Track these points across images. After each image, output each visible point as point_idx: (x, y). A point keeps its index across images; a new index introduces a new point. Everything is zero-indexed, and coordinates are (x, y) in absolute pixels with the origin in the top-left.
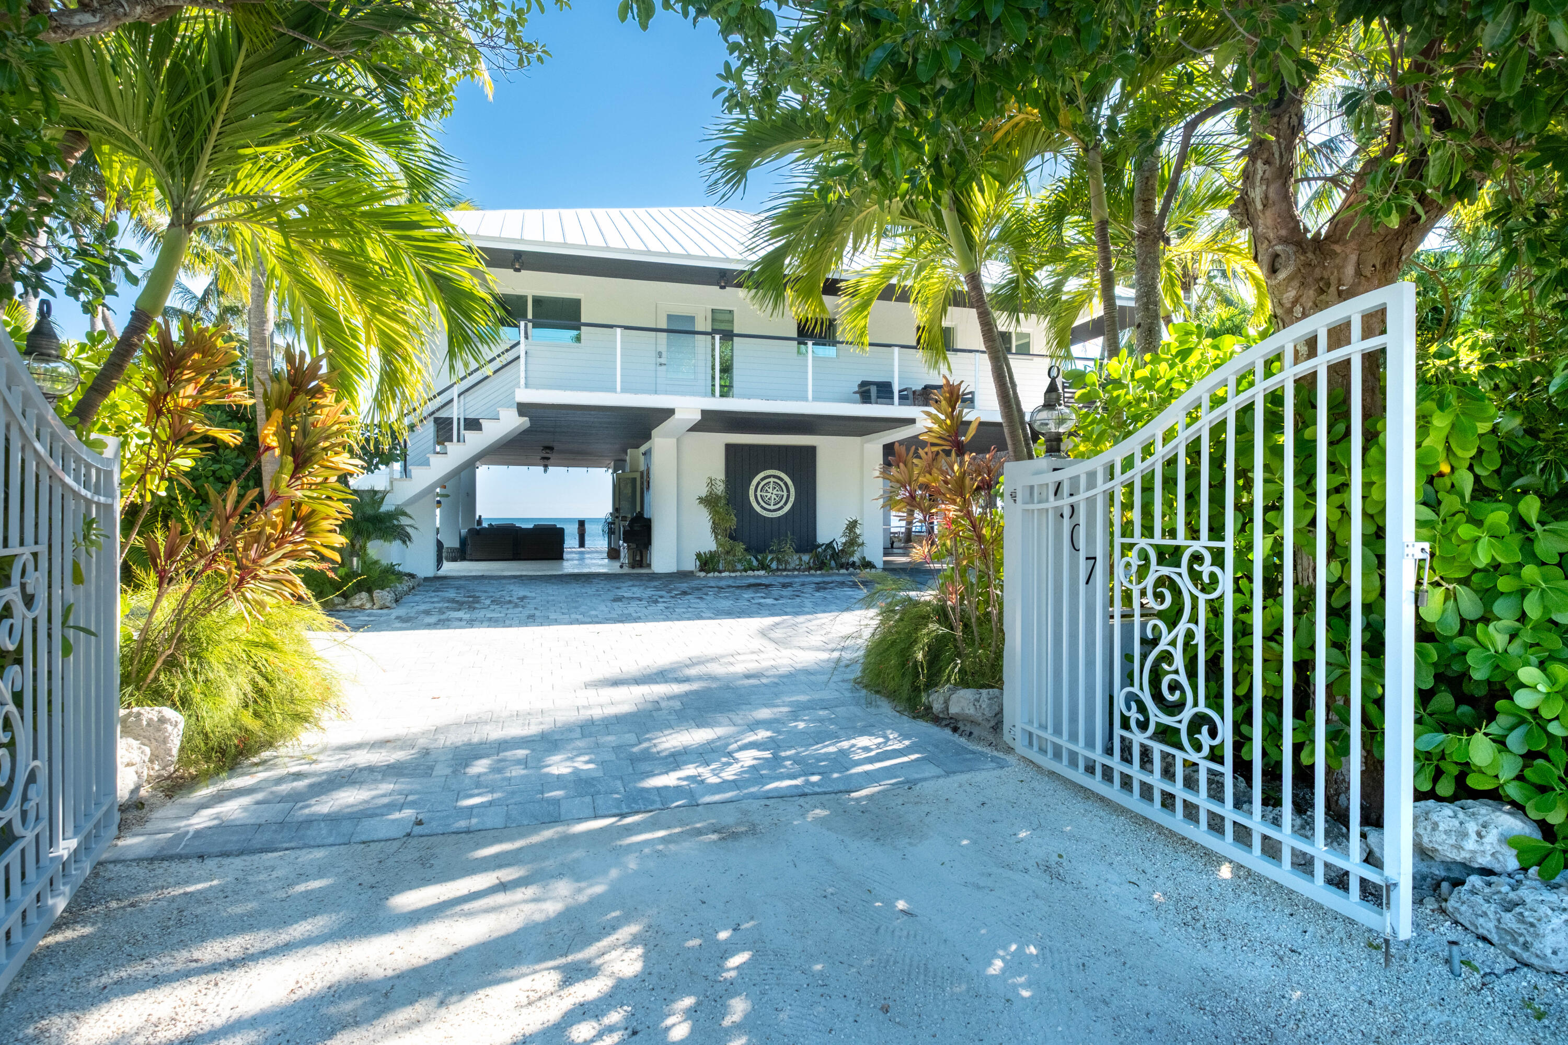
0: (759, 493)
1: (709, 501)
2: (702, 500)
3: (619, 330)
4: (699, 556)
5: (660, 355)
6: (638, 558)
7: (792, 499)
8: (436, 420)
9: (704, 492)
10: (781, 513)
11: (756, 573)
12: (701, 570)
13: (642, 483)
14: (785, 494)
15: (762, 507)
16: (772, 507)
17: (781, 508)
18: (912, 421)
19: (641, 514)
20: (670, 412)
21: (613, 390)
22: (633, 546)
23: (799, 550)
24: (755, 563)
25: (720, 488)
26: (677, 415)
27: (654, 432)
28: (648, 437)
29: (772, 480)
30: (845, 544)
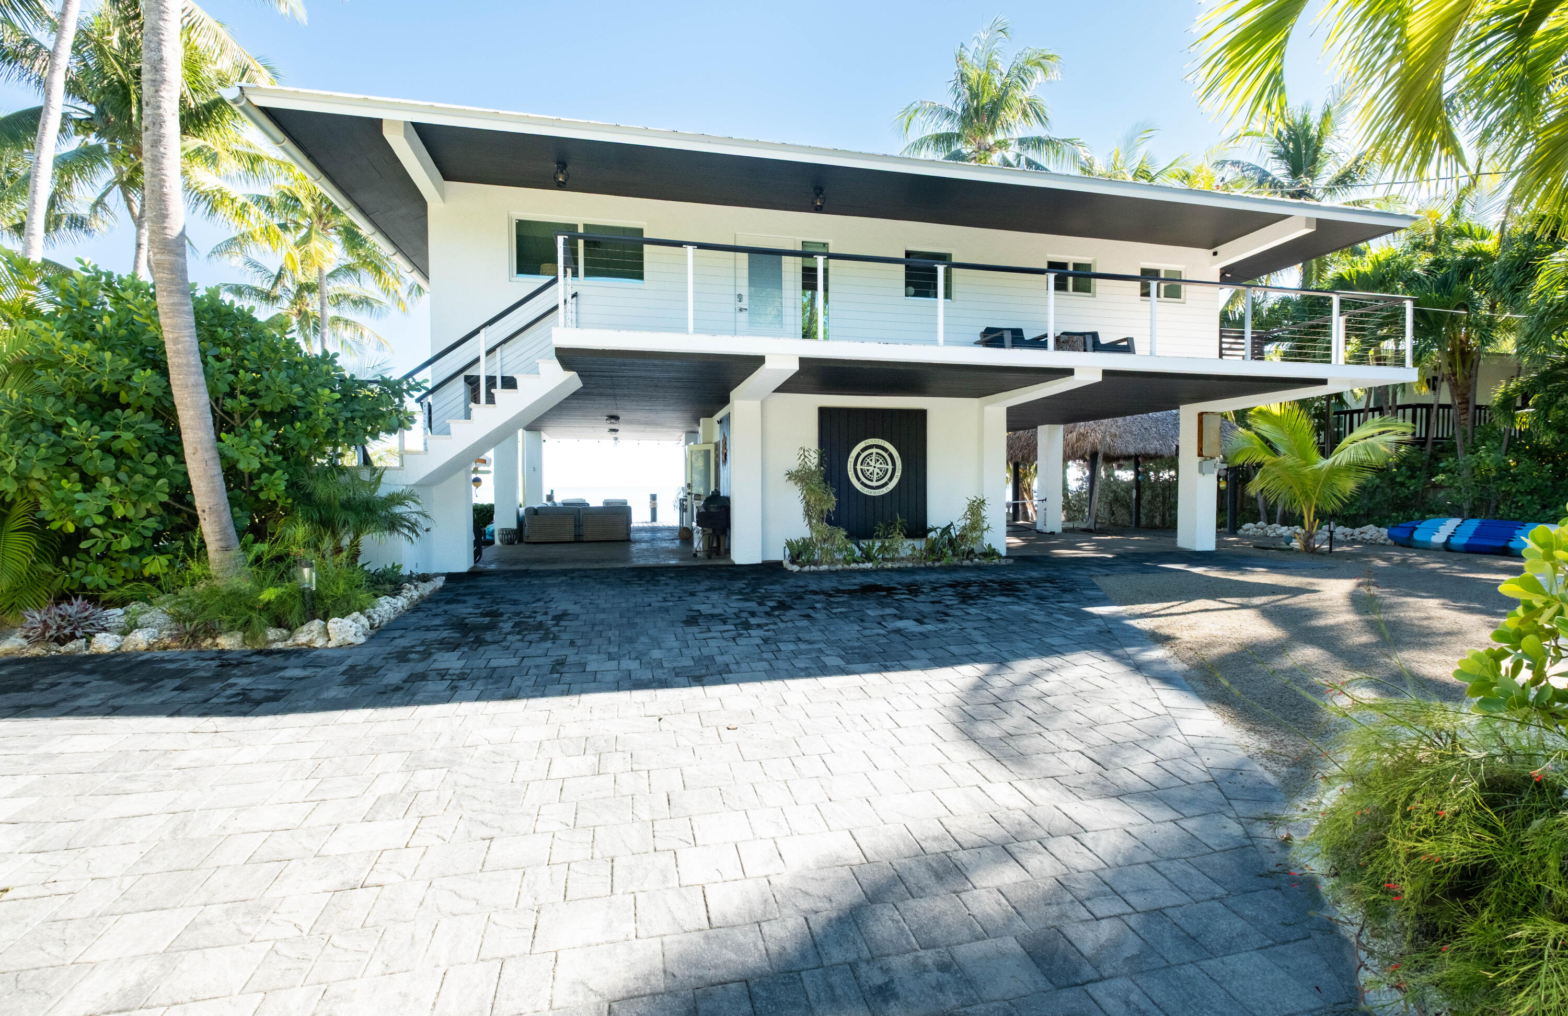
0: (859, 467)
1: (799, 477)
2: (791, 476)
3: (690, 248)
4: (789, 544)
5: (740, 297)
6: (715, 545)
7: (898, 474)
8: (467, 378)
9: (794, 465)
10: (885, 491)
11: (862, 566)
12: (793, 562)
13: (717, 456)
14: (890, 467)
15: (863, 484)
16: (874, 484)
17: (885, 484)
18: (1069, 372)
19: (716, 494)
20: (759, 361)
21: (683, 329)
22: (710, 531)
23: (910, 535)
24: (858, 553)
25: (813, 460)
26: (768, 365)
27: (733, 394)
28: (725, 401)
29: (874, 450)
30: (964, 528)
